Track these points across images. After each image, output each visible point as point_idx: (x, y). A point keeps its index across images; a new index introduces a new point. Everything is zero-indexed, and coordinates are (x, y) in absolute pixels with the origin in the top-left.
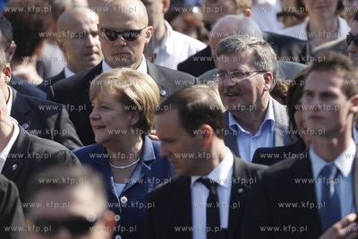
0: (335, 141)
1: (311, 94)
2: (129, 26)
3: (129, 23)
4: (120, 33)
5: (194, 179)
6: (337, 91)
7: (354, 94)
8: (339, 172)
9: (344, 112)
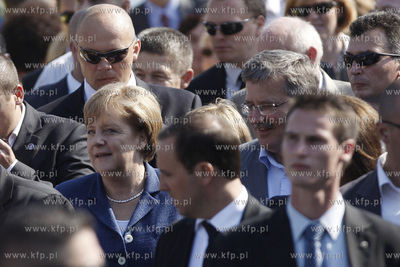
0: (321, 195)
1: (294, 137)
2: (113, 45)
3: (113, 42)
4: (103, 55)
5: (199, 221)
6: (326, 134)
7: (346, 139)
8: (326, 233)
9: (333, 161)
